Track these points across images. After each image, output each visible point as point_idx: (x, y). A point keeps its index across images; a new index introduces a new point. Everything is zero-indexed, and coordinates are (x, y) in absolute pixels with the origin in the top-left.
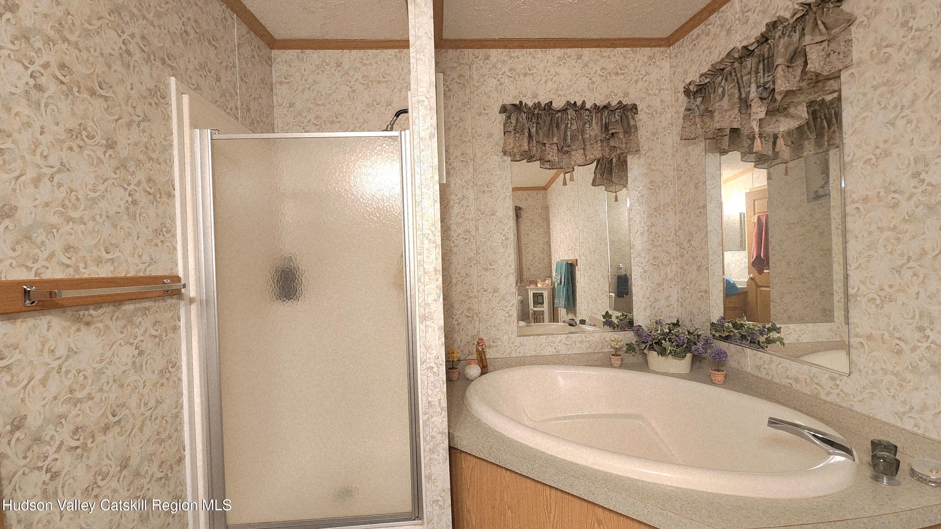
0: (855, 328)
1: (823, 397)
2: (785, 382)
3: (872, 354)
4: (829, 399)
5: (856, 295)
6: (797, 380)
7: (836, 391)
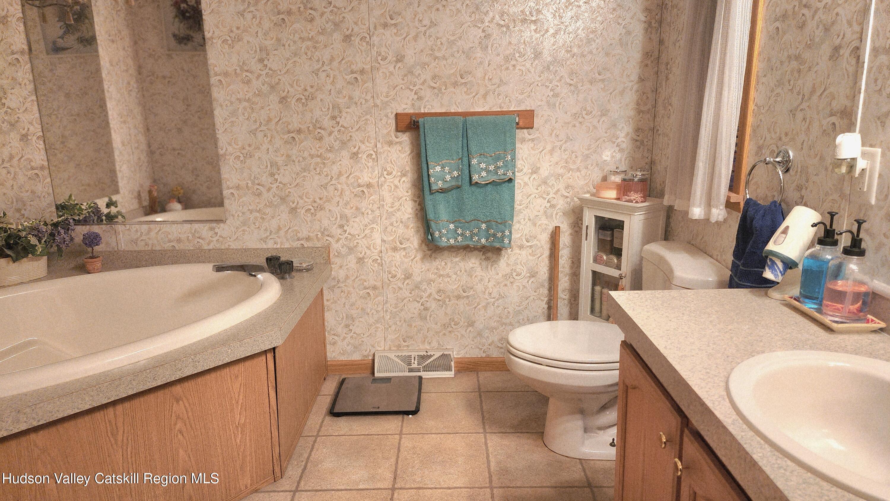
0: (226, 182)
1: (206, 247)
2: (168, 246)
3: (241, 200)
4: (211, 247)
5: (225, 154)
6: (179, 240)
7: (215, 239)
